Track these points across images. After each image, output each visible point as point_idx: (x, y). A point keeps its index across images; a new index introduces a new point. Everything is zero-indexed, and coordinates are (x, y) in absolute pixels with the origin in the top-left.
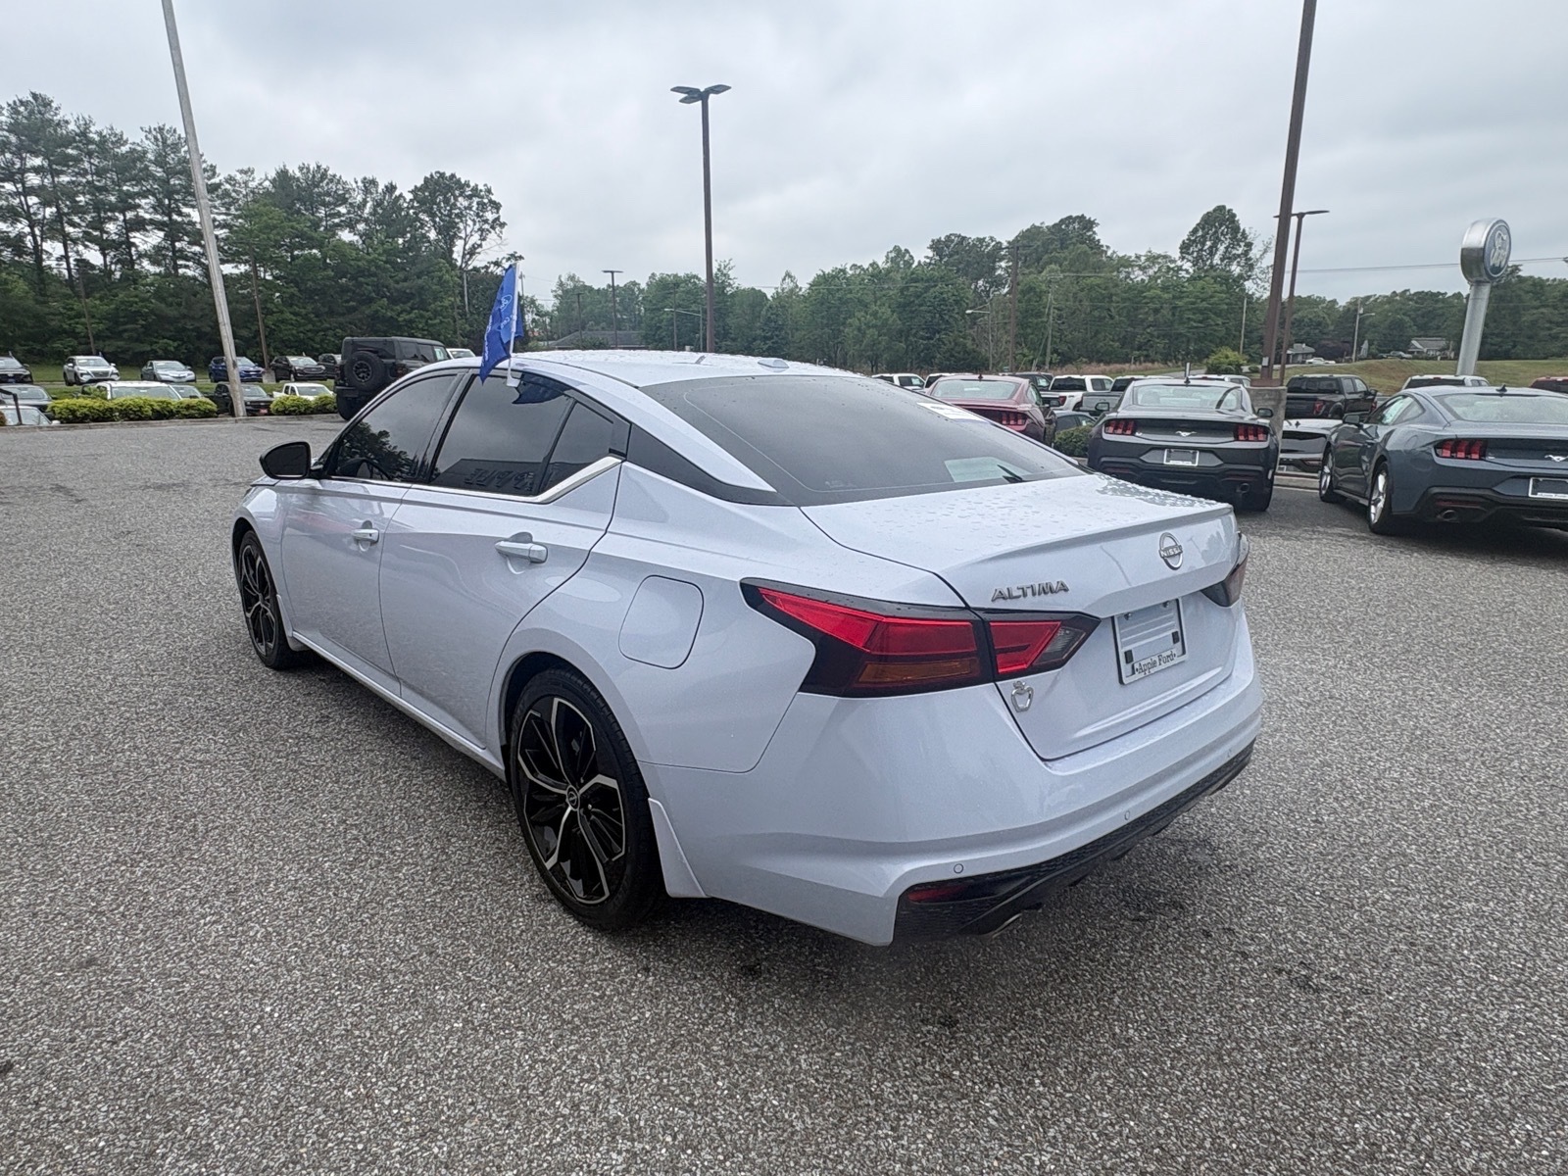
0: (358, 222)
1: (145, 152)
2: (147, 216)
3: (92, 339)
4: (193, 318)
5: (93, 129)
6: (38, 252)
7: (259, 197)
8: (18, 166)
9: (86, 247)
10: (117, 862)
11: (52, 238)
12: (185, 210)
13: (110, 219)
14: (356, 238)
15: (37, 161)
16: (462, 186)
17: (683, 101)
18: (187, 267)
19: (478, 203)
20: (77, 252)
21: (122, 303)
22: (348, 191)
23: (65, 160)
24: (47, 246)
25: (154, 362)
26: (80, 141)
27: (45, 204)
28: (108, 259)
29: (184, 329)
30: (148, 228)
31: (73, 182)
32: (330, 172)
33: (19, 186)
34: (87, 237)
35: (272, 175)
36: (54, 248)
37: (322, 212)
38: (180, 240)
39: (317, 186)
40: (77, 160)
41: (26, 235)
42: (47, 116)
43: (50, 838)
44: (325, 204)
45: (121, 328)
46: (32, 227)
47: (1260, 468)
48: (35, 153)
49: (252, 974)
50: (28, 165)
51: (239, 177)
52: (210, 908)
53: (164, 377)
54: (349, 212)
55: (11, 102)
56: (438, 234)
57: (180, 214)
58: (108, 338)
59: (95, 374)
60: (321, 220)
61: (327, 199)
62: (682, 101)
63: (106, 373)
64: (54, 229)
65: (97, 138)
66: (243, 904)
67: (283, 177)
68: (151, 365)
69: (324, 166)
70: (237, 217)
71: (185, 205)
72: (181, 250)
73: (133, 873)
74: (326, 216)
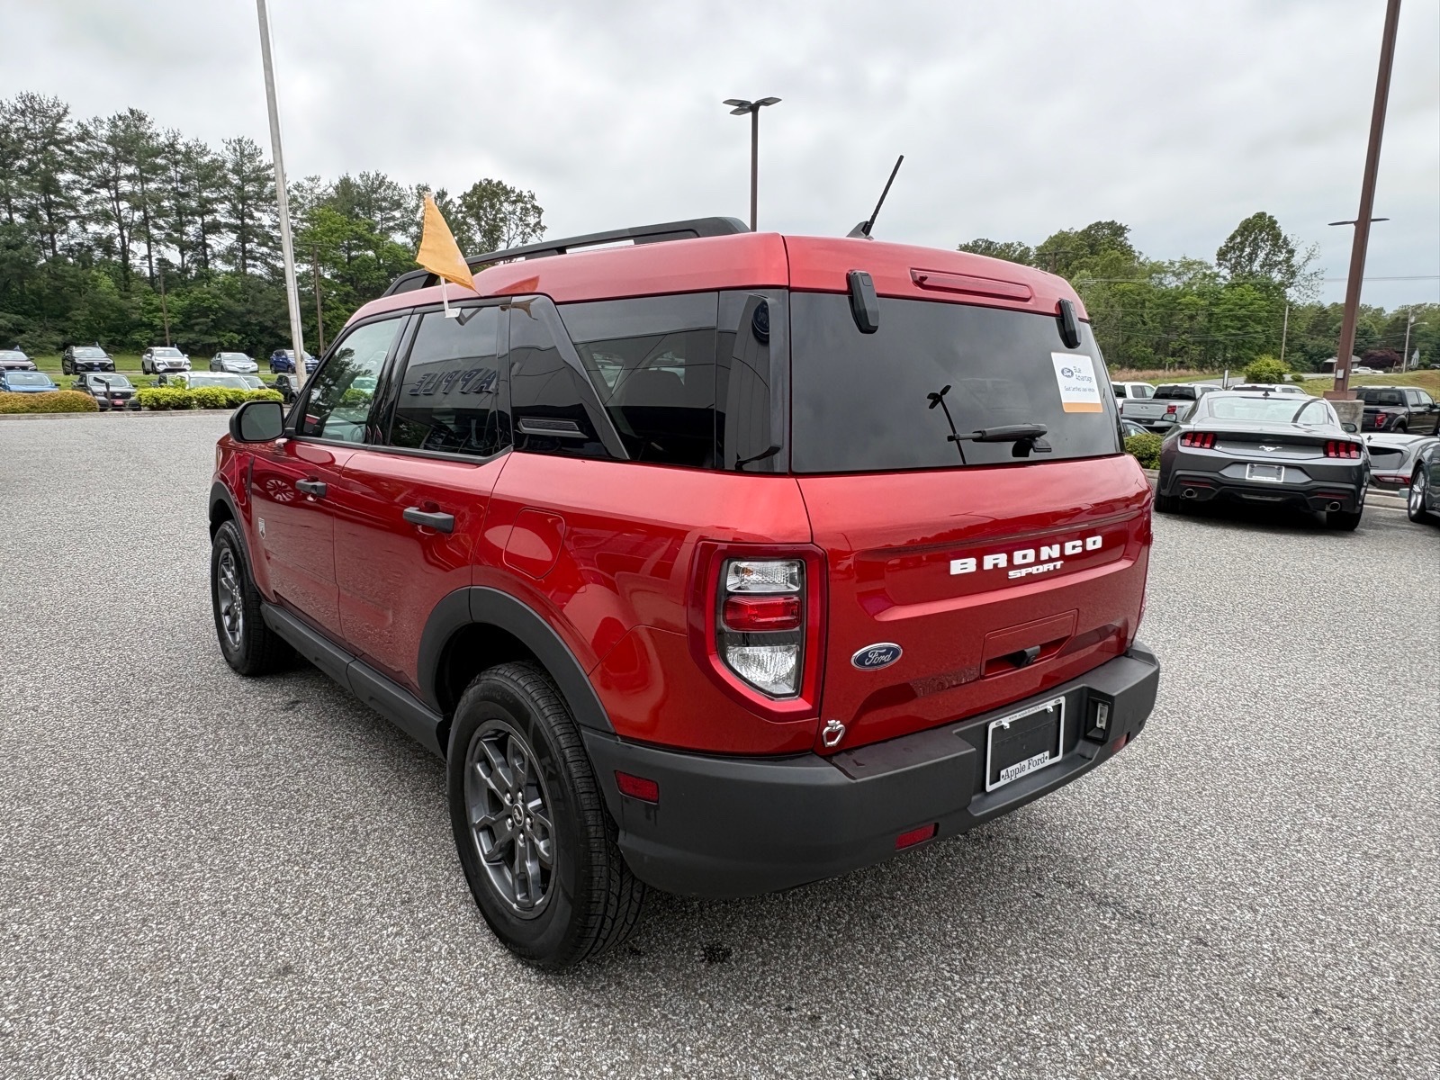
0: (410, 225)
1: (224, 162)
2: (223, 220)
3: (167, 332)
4: (258, 314)
5: (180, 141)
6: (125, 252)
7: (322, 202)
8: (113, 173)
9: (167, 247)
10: (288, 861)
11: (138, 239)
12: (257, 214)
13: (190, 222)
14: (409, 240)
15: (130, 170)
16: (507, 192)
17: (734, 112)
18: (254, 266)
19: (522, 209)
20: (159, 252)
21: (196, 299)
22: (402, 197)
23: (155, 169)
24: (133, 246)
25: (223, 354)
26: (169, 152)
27: (135, 208)
28: (187, 258)
29: (249, 324)
30: (223, 230)
31: (160, 189)
32: (388, 180)
33: (113, 192)
34: (169, 238)
35: (336, 182)
36: (139, 248)
37: (378, 216)
38: (251, 241)
39: (375, 192)
40: (165, 169)
41: (115, 237)
42: (142, 129)
43: (221, 831)
44: (381, 209)
45: (193, 322)
46: (121, 229)
47: (1352, 487)
48: (129, 163)
49: (446, 994)
50: (122, 174)
51: (307, 184)
52: (389, 917)
53: (230, 368)
54: (402, 216)
55: (111, 117)
56: (484, 236)
57: (252, 217)
58: (181, 330)
59: (170, 364)
60: (378, 223)
61: (384, 204)
62: (732, 113)
63: (179, 364)
64: (141, 231)
65: (183, 149)
66: (420, 915)
67: (346, 185)
68: (220, 356)
69: (382, 174)
70: (302, 220)
71: (257, 210)
72: (251, 251)
73: (307, 874)
74: (382, 220)
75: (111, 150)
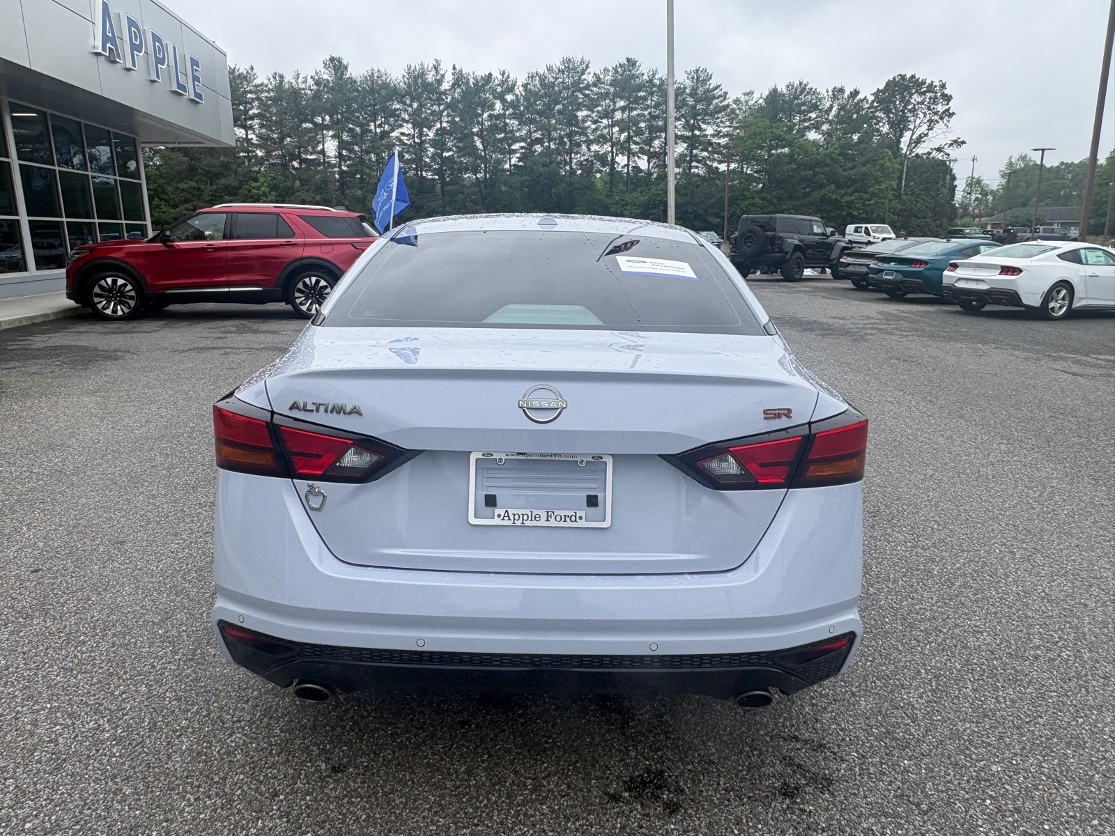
0: (823, 123)
6: (613, 162)
7: (754, 111)
8: (612, 107)
9: (639, 157)
11: (623, 154)
14: (820, 136)
15: (622, 103)
16: (919, 84)
19: (930, 98)
20: (634, 161)
24: (619, 158)
26: (648, 86)
27: (621, 131)
28: (651, 165)
30: (678, 141)
31: (639, 115)
35: (766, 93)
36: (621, 160)
37: (797, 119)
41: (608, 153)
44: (800, 112)
46: (612, 147)
48: (621, 98)
50: (617, 106)
51: (743, 98)
54: (817, 117)
55: (615, 66)
56: (891, 127)
57: (700, 129)
60: (795, 124)
61: (803, 108)
64: (624, 148)
65: (657, 82)
67: (774, 94)
69: (805, 82)
70: (736, 128)
71: (703, 123)
72: (696, 156)
74: (800, 121)
75: (612, 90)
